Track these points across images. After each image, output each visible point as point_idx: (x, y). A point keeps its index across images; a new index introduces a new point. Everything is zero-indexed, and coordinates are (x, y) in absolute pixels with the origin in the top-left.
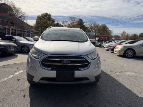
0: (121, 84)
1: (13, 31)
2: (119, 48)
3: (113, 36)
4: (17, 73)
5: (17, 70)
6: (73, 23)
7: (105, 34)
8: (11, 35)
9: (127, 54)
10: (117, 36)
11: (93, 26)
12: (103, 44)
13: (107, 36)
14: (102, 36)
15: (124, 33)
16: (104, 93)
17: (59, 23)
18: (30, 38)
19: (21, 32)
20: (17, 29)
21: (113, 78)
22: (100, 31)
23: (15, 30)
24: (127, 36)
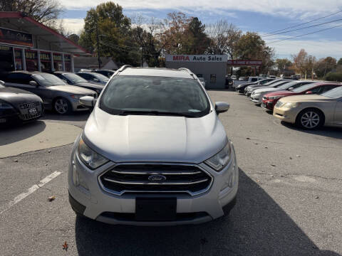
0: (283, 212)
1: (31, 56)
2: (286, 104)
3: (275, 61)
4: (46, 180)
5: (45, 168)
6: (177, 27)
7: (257, 59)
8: (28, 70)
9: (303, 120)
10: (285, 61)
11: (226, 35)
12: (249, 87)
13: (260, 63)
14: (247, 63)
15: (302, 54)
16: (242, 237)
17: (141, 27)
18: (72, 76)
19: (50, 56)
20: (39, 50)
21: (266, 194)
22: (243, 50)
23: (36, 53)
24: (310, 61)
